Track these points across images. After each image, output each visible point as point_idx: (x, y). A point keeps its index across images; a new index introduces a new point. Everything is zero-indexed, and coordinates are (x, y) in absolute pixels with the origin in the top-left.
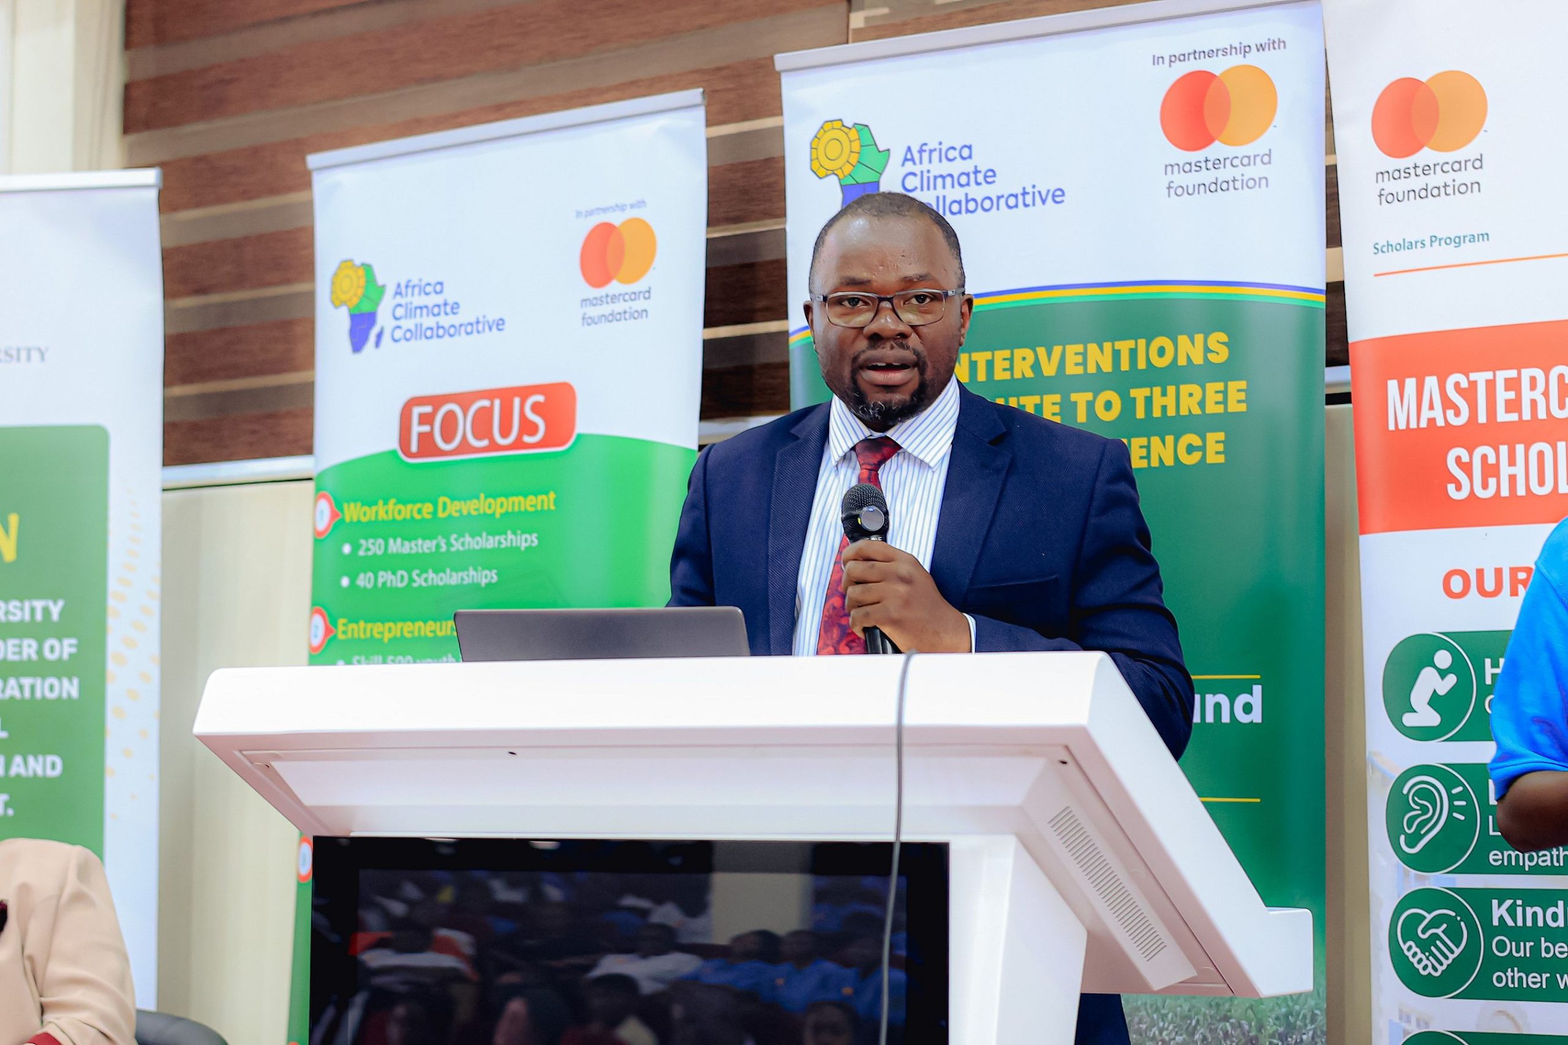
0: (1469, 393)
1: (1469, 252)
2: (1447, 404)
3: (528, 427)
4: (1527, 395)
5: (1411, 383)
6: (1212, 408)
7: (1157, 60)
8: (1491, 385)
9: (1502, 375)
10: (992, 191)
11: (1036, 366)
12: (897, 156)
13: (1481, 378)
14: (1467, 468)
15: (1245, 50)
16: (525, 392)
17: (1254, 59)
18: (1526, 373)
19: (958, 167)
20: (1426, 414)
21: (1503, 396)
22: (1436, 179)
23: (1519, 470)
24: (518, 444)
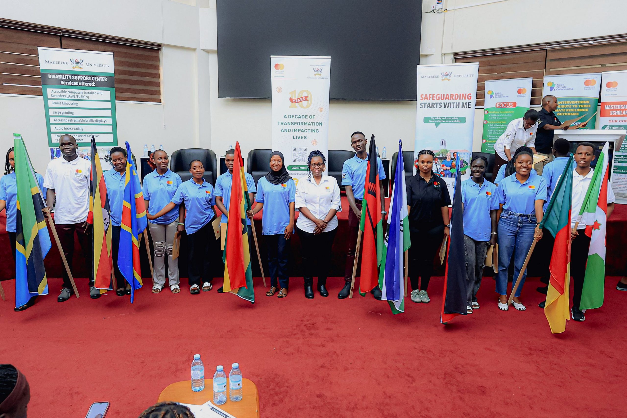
0: (613, 107)
1: (614, 96)
2: (611, 107)
3: (510, 106)
4: (619, 107)
5: (607, 106)
6: (587, 107)
7: (584, 78)
8: (615, 106)
9: (616, 105)
10: (566, 88)
11: (569, 103)
12: (556, 85)
13: (614, 106)
14: (612, 113)
15: (593, 78)
16: (510, 103)
17: (594, 79)
18: (619, 105)
19: (562, 86)
20: (609, 108)
21: (616, 107)
22: (612, 90)
23: (617, 113)
24: (509, 107)
